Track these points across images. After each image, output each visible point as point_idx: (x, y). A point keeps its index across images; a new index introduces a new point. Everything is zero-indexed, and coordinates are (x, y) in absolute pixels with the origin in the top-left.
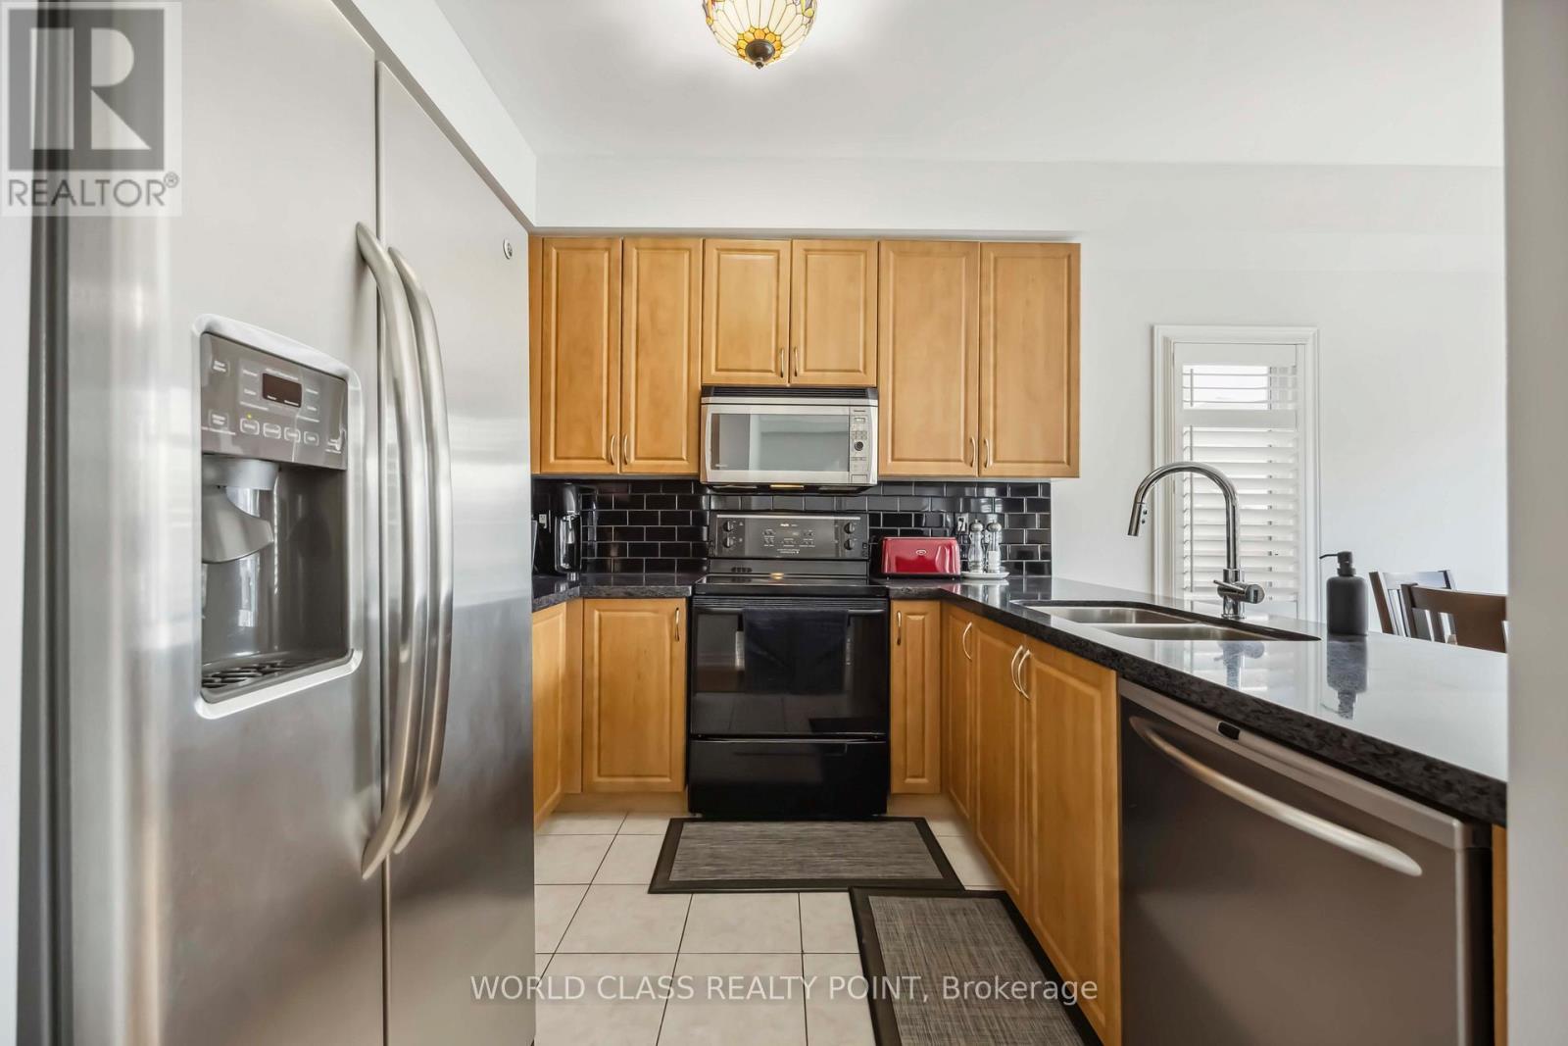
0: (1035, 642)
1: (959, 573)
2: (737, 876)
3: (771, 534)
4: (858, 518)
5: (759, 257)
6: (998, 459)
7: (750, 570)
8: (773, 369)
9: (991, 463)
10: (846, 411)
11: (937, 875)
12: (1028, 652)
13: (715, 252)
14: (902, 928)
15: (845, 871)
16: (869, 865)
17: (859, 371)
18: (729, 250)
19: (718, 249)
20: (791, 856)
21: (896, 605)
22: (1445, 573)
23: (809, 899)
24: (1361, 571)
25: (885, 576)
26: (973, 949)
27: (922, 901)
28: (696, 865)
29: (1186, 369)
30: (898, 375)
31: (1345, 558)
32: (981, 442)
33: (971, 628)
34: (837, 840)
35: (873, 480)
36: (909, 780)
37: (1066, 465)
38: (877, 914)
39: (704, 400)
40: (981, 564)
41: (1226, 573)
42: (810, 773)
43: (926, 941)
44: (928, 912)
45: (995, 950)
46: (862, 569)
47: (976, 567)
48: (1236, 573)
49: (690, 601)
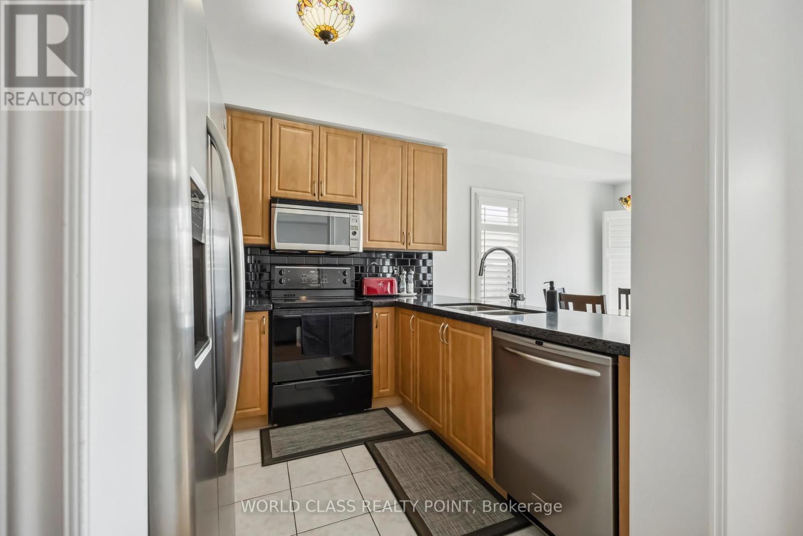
0: (451, 320)
1: (397, 294)
2: (308, 448)
3: (305, 276)
4: (349, 268)
5: (302, 132)
6: (415, 242)
7: (294, 295)
8: (310, 191)
9: (412, 244)
10: (347, 216)
11: (400, 429)
12: (447, 325)
13: (278, 126)
14: (393, 454)
15: (360, 436)
16: (370, 431)
17: (353, 196)
18: (285, 126)
19: (279, 124)
20: (332, 434)
21: (375, 310)
22: (563, 288)
23: (347, 451)
24: (557, 288)
25: (364, 296)
26: (424, 454)
27: (398, 441)
28: (284, 448)
29: (483, 206)
30: (371, 200)
31: (552, 283)
32: (408, 234)
33: (413, 318)
34: (352, 423)
35: (361, 250)
36: (381, 391)
37: (442, 246)
38: (381, 451)
39: (273, 205)
40: (405, 289)
41: (512, 290)
42: (325, 396)
43: (404, 456)
44: (402, 444)
45: (433, 452)
46: (352, 293)
47: (403, 291)
48: (516, 290)
49: (271, 313)
